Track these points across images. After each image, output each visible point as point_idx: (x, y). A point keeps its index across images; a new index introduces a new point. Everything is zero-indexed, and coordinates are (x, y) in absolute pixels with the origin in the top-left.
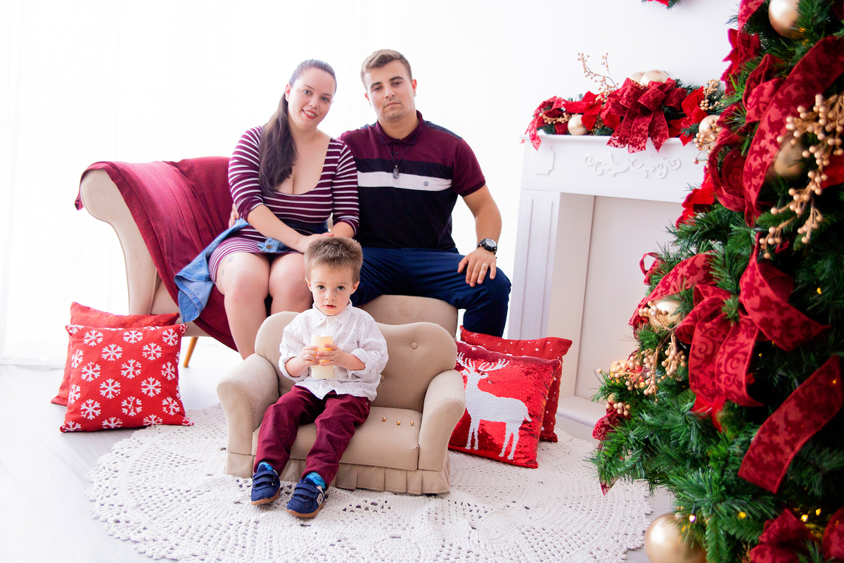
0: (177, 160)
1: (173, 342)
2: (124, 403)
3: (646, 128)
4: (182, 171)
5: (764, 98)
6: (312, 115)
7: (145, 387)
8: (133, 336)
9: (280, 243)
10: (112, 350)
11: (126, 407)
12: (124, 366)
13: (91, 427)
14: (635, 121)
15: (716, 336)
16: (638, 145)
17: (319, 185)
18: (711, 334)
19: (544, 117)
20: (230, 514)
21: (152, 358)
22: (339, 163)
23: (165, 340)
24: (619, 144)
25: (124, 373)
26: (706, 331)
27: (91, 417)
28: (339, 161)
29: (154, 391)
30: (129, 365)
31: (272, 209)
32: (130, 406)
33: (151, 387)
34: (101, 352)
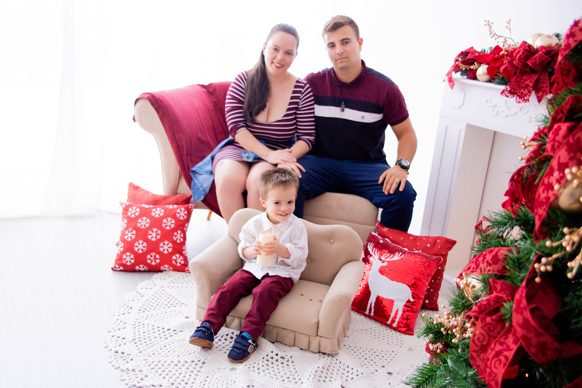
0: (206, 84)
1: (183, 217)
2: (149, 257)
3: (532, 85)
4: (208, 92)
5: (559, 138)
6: (279, 66)
7: (162, 247)
8: (158, 212)
9: (256, 155)
10: (144, 221)
11: (150, 259)
12: (150, 232)
13: (129, 269)
14: (525, 77)
15: (492, 331)
16: (523, 97)
17: (286, 116)
18: (489, 328)
19: (460, 64)
20: (189, 353)
21: (168, 228)
22: (300, 99)
23: (178, 215)
24: (509, 95)
25: (150, 237)
26: (486, 325)
27: (129, 264)
28: (301, 98)
29: (168, 250)
30: (153, 232)
32: (152, 258)
33: (166, 247)
34: (137, 222)
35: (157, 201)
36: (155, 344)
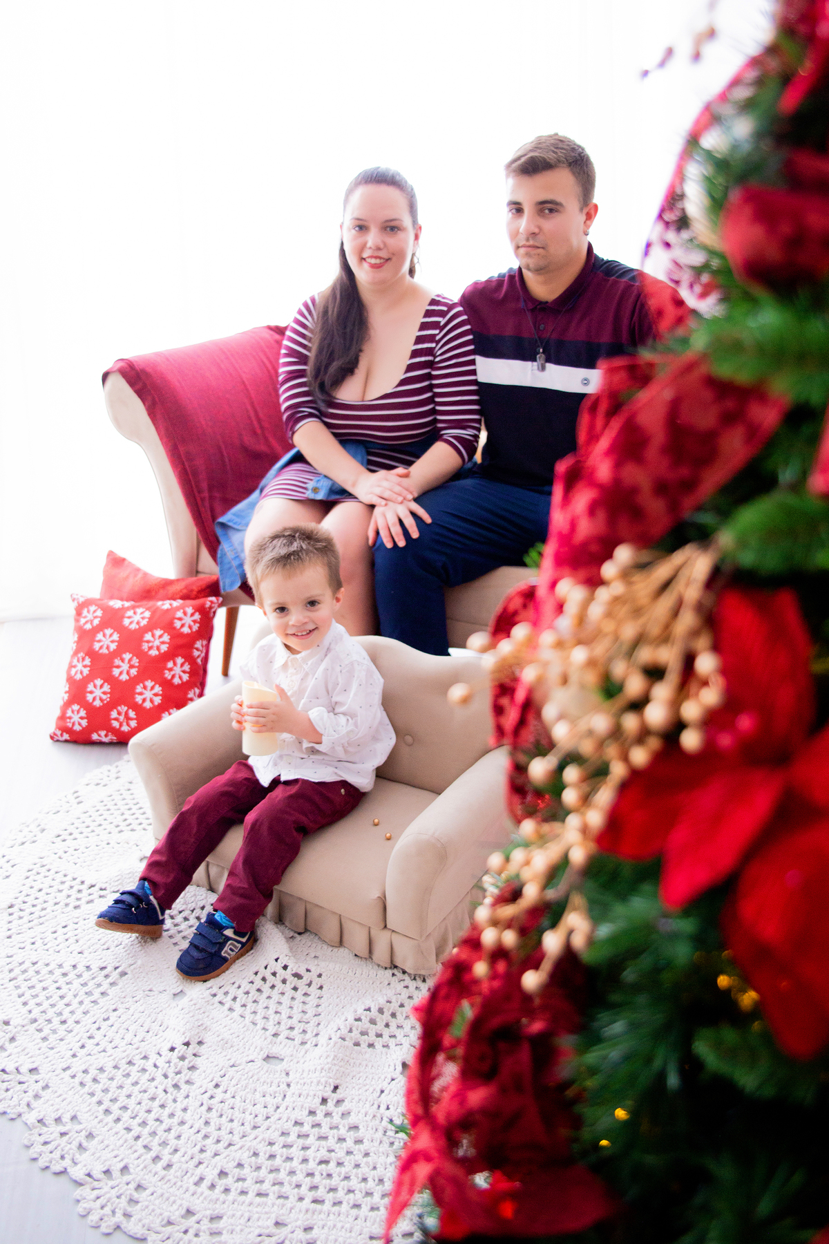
1: (190, 627)
2: (114, 714)
6: (378, 261)
7: (141, 694)
8: (137, 617)
10: (108, 636)
11: (116, 719)
12: (117, 662)
13: (80, 739)
21: (154, 653)
22: (438, 342)
23: (178, 624)
25: (116, 672)
27: (77, 728)
29: (152, 701)
30: (123, 660)
31: (328, 426)
32: (122, 718)
33: (148, 694)
34: (93, 640)
35: (149, 592)
36: (47, 920)
